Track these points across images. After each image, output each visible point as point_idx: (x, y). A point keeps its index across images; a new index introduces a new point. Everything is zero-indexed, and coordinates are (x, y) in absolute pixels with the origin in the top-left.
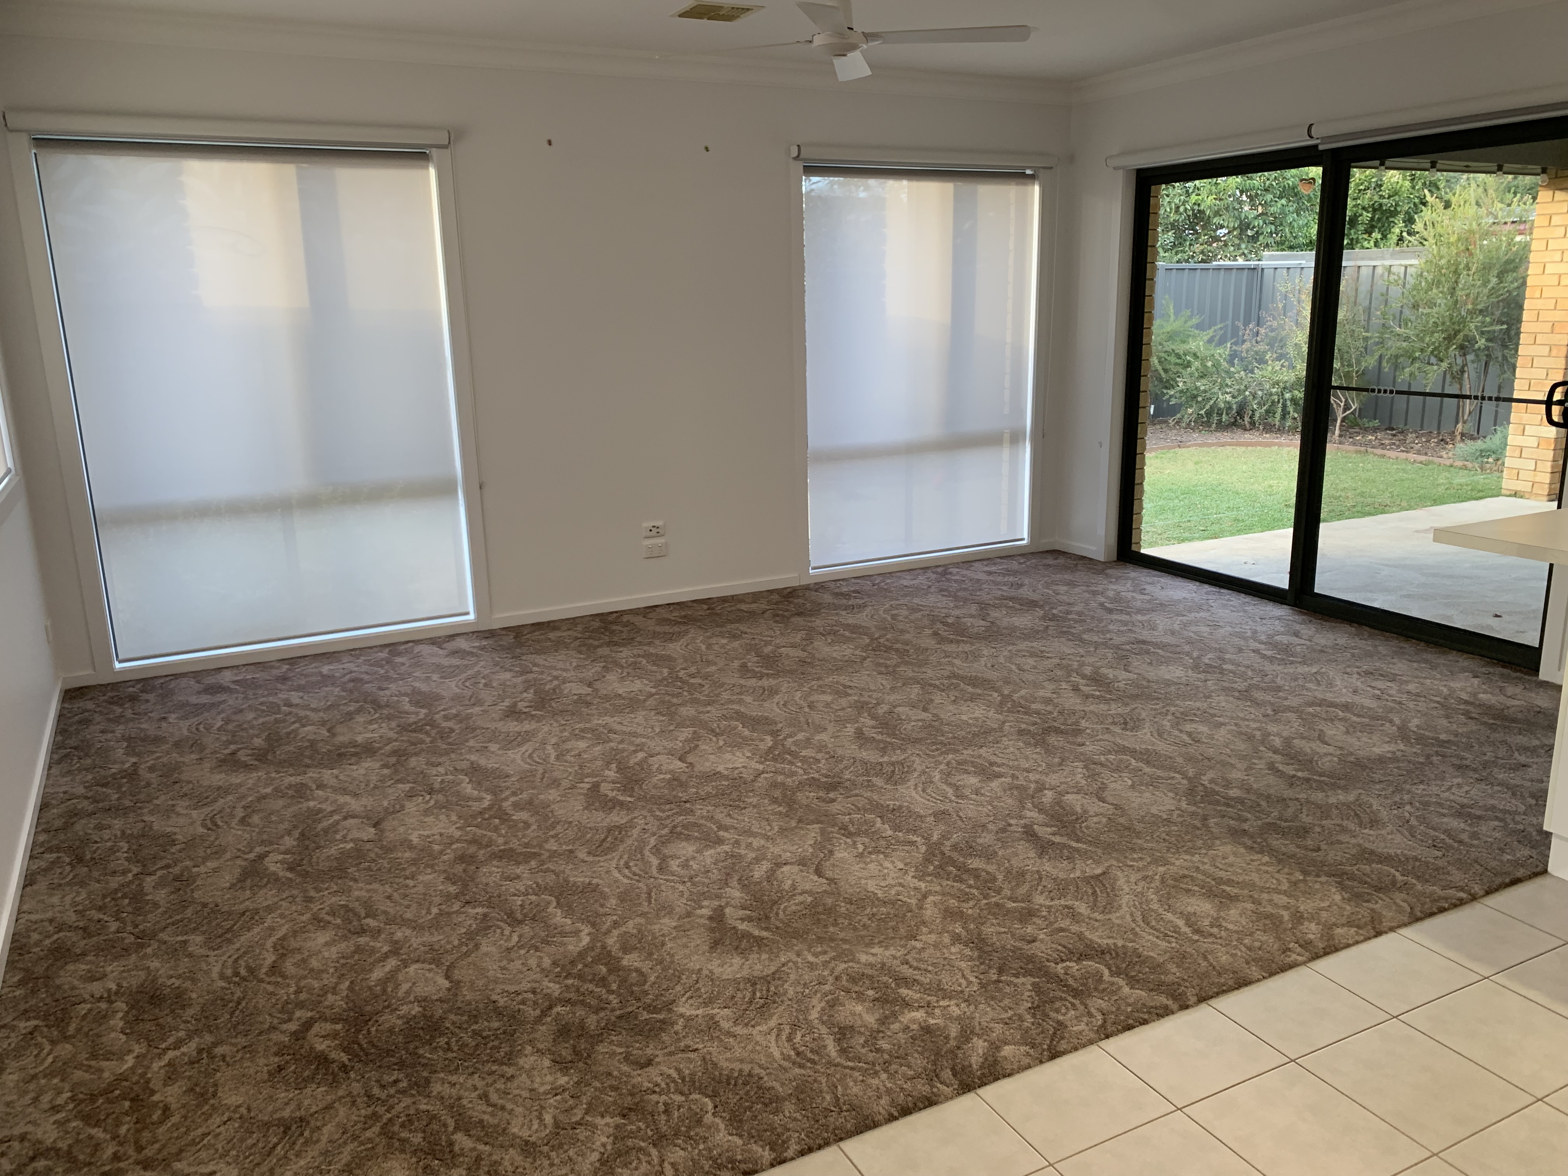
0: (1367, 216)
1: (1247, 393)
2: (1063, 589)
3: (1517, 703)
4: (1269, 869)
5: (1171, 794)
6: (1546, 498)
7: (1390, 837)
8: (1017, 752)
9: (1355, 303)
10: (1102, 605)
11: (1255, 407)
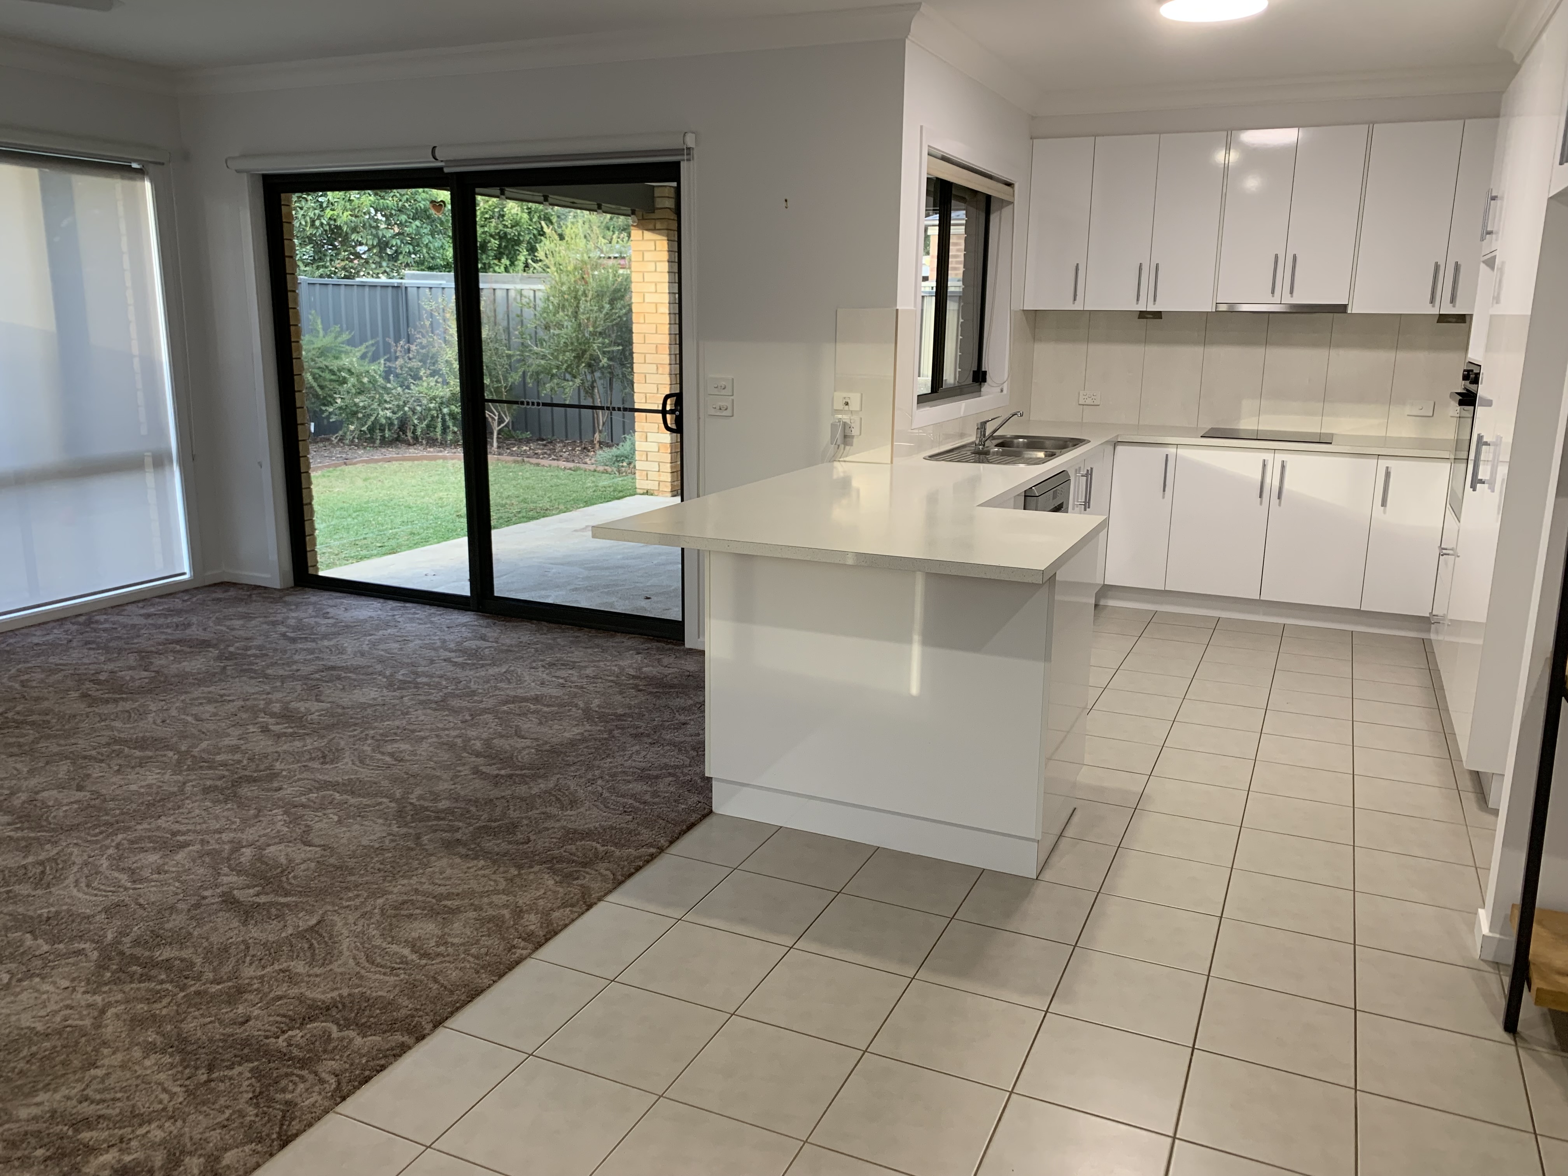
0: (494, 243)
1: (406, 409)
2: (237, 623)
3: (671, 671)
4: (487, 872)
5: (381, 821)
6: (670, 494)
7: (588, 812)
8: (204, 814)
9: (495, 324)
10: (284, 635)
11: (416, 422)
